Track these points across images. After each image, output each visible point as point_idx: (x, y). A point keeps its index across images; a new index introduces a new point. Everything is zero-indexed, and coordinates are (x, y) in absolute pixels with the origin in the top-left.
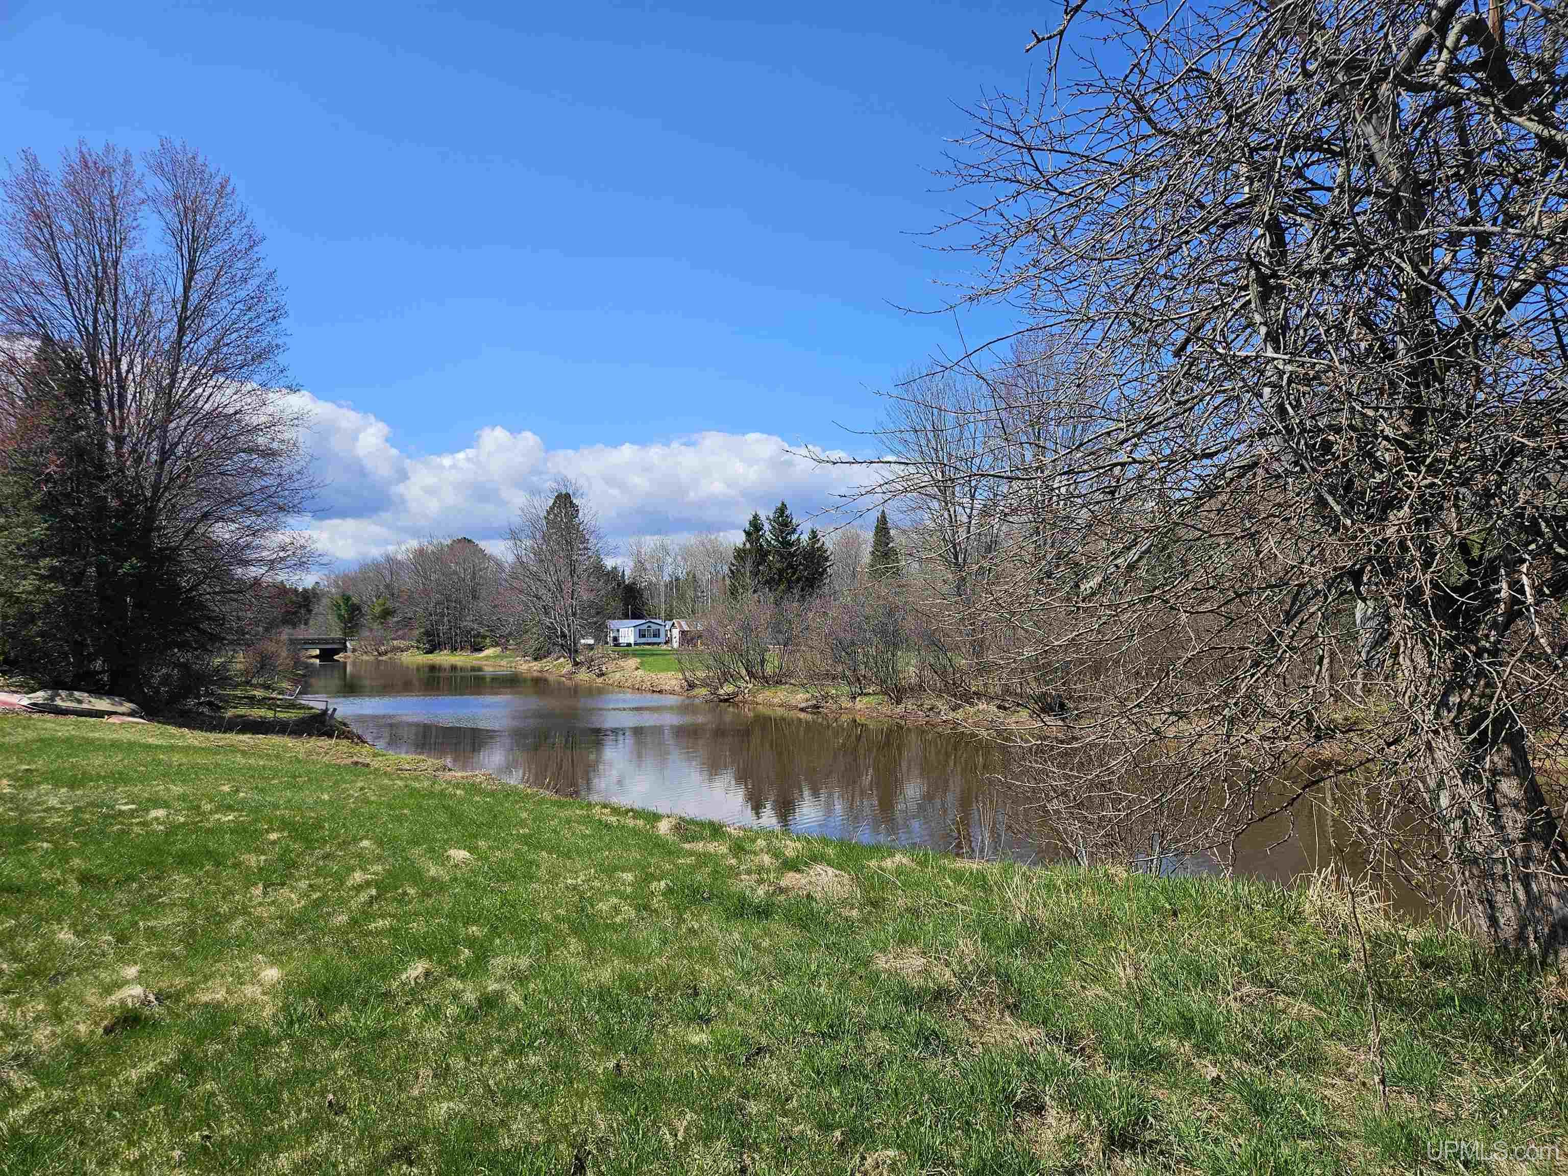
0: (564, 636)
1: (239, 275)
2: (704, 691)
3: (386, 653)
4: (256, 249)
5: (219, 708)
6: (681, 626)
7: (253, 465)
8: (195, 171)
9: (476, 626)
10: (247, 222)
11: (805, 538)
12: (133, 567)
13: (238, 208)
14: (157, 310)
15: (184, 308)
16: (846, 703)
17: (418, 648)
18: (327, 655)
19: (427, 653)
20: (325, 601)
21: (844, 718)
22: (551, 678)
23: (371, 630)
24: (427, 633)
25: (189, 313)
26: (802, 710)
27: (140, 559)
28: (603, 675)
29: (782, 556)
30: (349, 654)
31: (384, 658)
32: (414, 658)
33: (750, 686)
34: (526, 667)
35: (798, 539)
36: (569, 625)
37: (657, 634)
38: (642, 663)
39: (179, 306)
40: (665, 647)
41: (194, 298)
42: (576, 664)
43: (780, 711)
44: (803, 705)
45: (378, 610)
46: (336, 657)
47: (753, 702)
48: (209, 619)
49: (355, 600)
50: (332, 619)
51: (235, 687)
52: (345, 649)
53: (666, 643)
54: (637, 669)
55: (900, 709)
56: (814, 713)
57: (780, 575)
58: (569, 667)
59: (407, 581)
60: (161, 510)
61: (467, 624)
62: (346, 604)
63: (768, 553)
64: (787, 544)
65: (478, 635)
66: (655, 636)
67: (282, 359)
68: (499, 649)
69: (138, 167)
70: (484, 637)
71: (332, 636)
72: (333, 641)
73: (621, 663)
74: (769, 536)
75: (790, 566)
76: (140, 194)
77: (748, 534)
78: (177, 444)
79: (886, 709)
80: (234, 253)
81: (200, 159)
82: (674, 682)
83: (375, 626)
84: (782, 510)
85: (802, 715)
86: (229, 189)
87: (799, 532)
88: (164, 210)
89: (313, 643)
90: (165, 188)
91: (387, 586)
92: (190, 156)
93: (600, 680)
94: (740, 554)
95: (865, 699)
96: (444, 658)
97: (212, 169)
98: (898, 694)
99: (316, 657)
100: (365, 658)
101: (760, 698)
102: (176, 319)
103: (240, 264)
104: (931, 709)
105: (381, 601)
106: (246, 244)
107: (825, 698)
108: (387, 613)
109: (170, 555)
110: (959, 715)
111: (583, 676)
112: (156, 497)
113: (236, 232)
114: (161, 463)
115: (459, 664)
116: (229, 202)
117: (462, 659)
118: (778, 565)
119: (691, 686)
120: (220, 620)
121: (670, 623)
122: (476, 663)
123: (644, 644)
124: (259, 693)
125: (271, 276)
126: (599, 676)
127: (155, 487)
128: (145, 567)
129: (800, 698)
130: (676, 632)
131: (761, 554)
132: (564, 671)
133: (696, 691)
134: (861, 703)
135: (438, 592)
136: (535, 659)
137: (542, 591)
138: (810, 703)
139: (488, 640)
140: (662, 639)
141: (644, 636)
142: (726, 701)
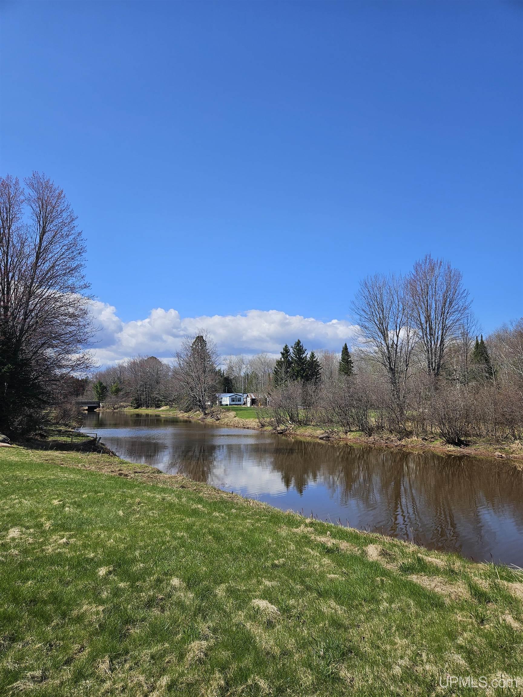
0: (200, 401)
1: (65, 234)
2: (270, 428)
3: (117, 408)
4: (73, 222)
5: (45, 436)
6: (251, 396)
7: (67, 321)
8: (48, 187)
9: (158, 396)
10: (70, 210)
11: (309, 356)
12: (9, 368)
13: (66, 203)
14: (27, 250)
15: (40, 248)
16: (343, 436)
17: (131, 406)
18: (91, 409)
19: (135, 408)
20: (91, 385)
21: (341, 443)
22: (193, 421)
23: (111, 398)
24: (136, 400)
25: (41, 251)
26: (321, 438)
27: (12, 365)
28: (219, 419)
29: (298, 364)
30: (101, 408)
31: (116, 411)
32: (130, 411)
33: (293, 426)
34: (182, 415)
35: (306, 357)
36: (202, 396)
37: (240, 400)
38: (237, 414)
39: (37, 248)
40: (244, 406)
41: (44, 244)
42: (205, 414)
43: (309, 439)
44: (321, 436)
45: (114, 389)
46: (95, 410)
47: (295, 434)
48: (43, 393)
49: (104, 384)
50: (94, 393)
51: (51, 425)
52: (99, 407)
53: (244, 404)
54: (235, 417)
55: (371, 439)
56: (326, 440)
57: (298, 373)
58: (202, 416)
59: (128, 376)
60: (23, 342)
61: (154, 395)
62: (100, 386)
63: (292, 363)
64: (300, 359)
65: (159, 400)
66: (239, 401)
67: (83, 271)
68: (168, 407)
69: (22, 185)
70: (162, 401)
71: (94, 400)
72: (94, 403)
73: (227, 414)
74: (292, 355)
75: (302, 369)
76: (22, 198)
77: (283, 354)
78: (32, 310)
79: (364, 439)
80: (64, 224)
81: (50, 183)
82: (254, 423)
83: (113, 396)
84: (298, 343)
85: (320, 441)
86: (62, 195)
87: (306, 353)
88: (33, 205)
89: (85, 403)
90: (34, 195)
91: (118, 378)
92: (46, 180)
93: (218, 422)
94: (279, 363)
95: (353, 434)
96: (143, 411)
97: (56, 186)
98: (370, 432)
99: (86, 410)
100: (108, 410)
101: (298, 432)
102: (35, 254)
103: (66, 229)
104: (387, 439)
105: (115, 385)
106: (69, 220)
107: (332, 432)
108: (118, 391)
109: (26, 362)
110: (403, 442)
111: (209, 420)
112: (21, 335)
113: (65, 215)
114: (25, 319)
115: (150, 413)
116: (63, 201)
117: (151, 411)
118: (297, 369)
119: (263, 426)
120: (48, 394)
121: (246, 395)
122: (157, 413)
123: (234, 405)
124: (63, 428)
125: (80, 234)
126: (217, 420)
127: (21, 330)
128: (14, 368)
129: (319, 432)
130: (249, 400)
131: (289, 363)
132: (200, 417)
133: (265, 428)
134: (350, 436)
135: (141, 381)
136: (186, 412)
137: (190, 380)
138: (325, 435)
139: (163, 403)
140: (242, 402)
141: (234, 401)
142: (281, 433)
